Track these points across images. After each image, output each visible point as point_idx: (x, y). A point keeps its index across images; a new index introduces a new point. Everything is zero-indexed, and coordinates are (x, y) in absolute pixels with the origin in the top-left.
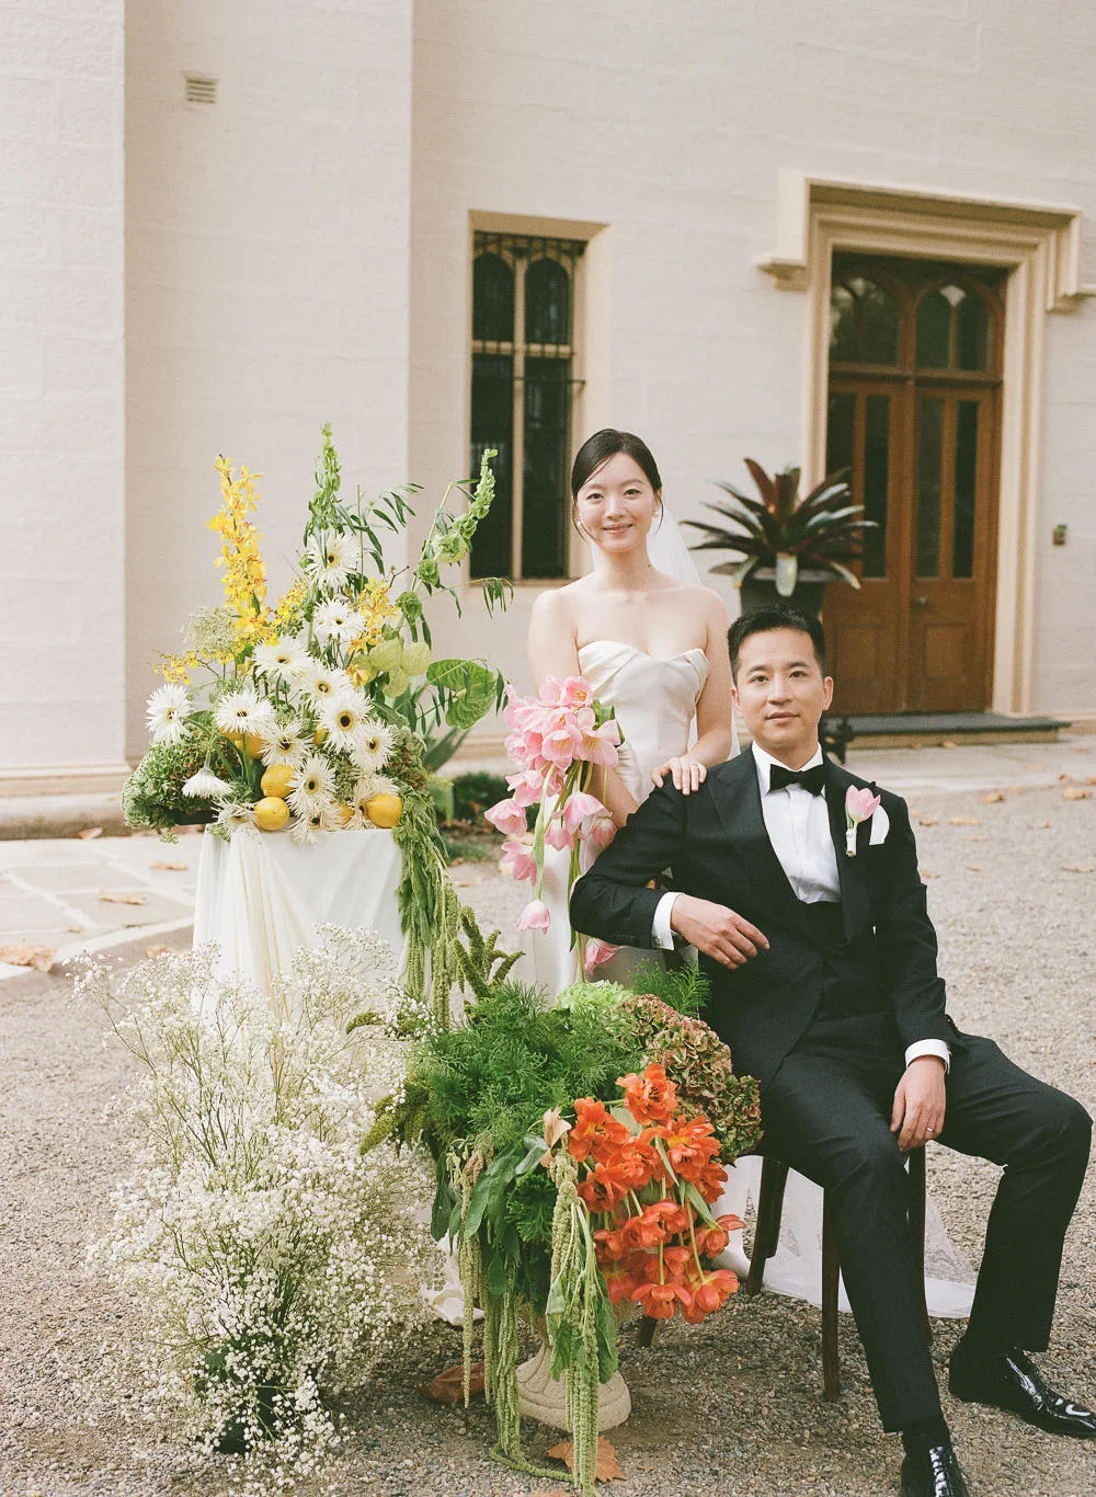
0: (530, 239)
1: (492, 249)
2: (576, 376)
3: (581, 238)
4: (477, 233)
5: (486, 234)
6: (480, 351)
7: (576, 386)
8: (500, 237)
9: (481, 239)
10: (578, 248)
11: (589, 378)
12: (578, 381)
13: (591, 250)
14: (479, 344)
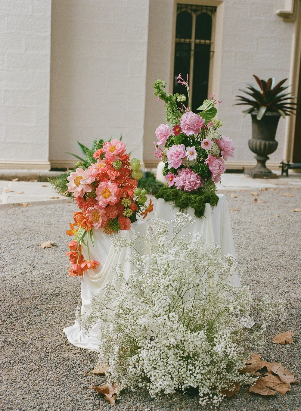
0: (197, 6)
1: (183, 10)
2: (212, 50)
3: (215, 5)
4: (178, 4)
5: (181, 5)
6: (178, 42)
7: (211, 53)
8: (187, 6)
9: (179, 7)
10: (214, 9)
11: (216, 50)
12: (212, 52)
13: (218, 10)
14: (178, 39)
